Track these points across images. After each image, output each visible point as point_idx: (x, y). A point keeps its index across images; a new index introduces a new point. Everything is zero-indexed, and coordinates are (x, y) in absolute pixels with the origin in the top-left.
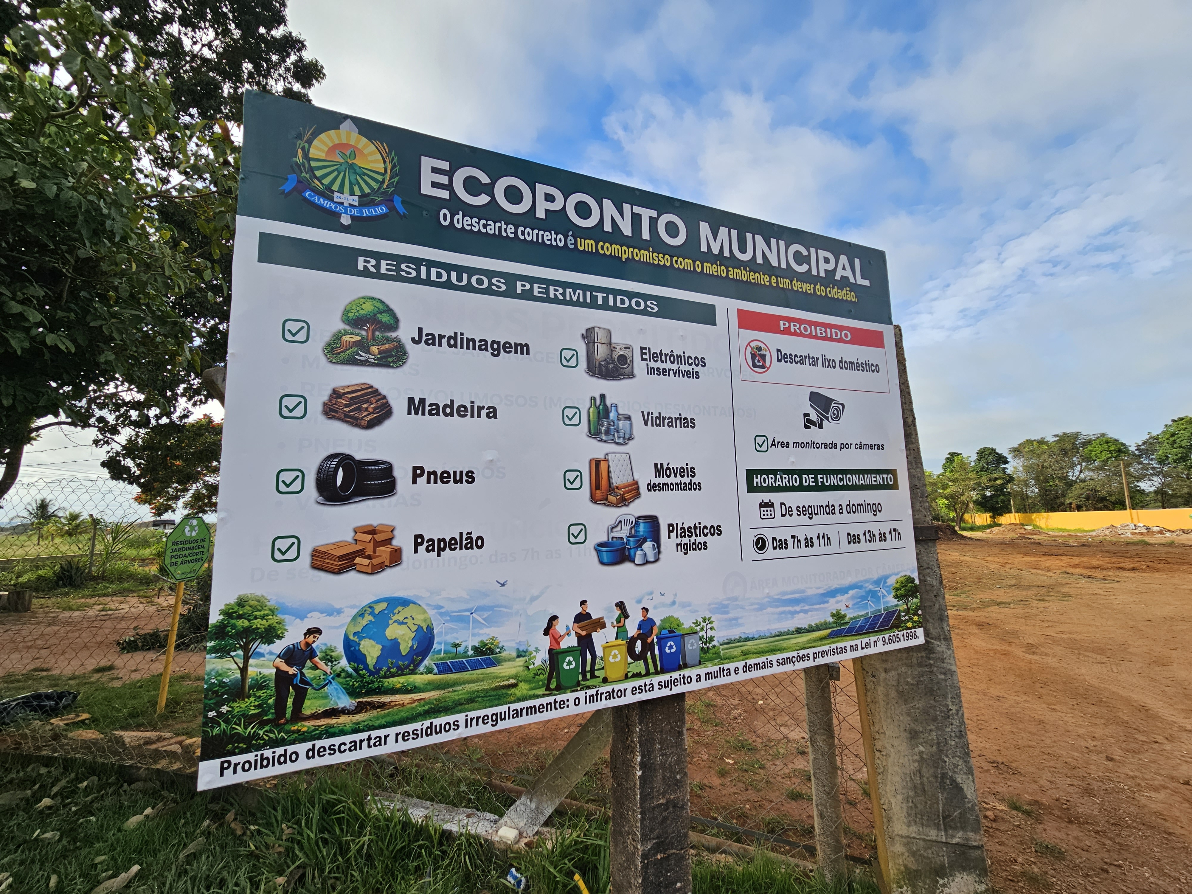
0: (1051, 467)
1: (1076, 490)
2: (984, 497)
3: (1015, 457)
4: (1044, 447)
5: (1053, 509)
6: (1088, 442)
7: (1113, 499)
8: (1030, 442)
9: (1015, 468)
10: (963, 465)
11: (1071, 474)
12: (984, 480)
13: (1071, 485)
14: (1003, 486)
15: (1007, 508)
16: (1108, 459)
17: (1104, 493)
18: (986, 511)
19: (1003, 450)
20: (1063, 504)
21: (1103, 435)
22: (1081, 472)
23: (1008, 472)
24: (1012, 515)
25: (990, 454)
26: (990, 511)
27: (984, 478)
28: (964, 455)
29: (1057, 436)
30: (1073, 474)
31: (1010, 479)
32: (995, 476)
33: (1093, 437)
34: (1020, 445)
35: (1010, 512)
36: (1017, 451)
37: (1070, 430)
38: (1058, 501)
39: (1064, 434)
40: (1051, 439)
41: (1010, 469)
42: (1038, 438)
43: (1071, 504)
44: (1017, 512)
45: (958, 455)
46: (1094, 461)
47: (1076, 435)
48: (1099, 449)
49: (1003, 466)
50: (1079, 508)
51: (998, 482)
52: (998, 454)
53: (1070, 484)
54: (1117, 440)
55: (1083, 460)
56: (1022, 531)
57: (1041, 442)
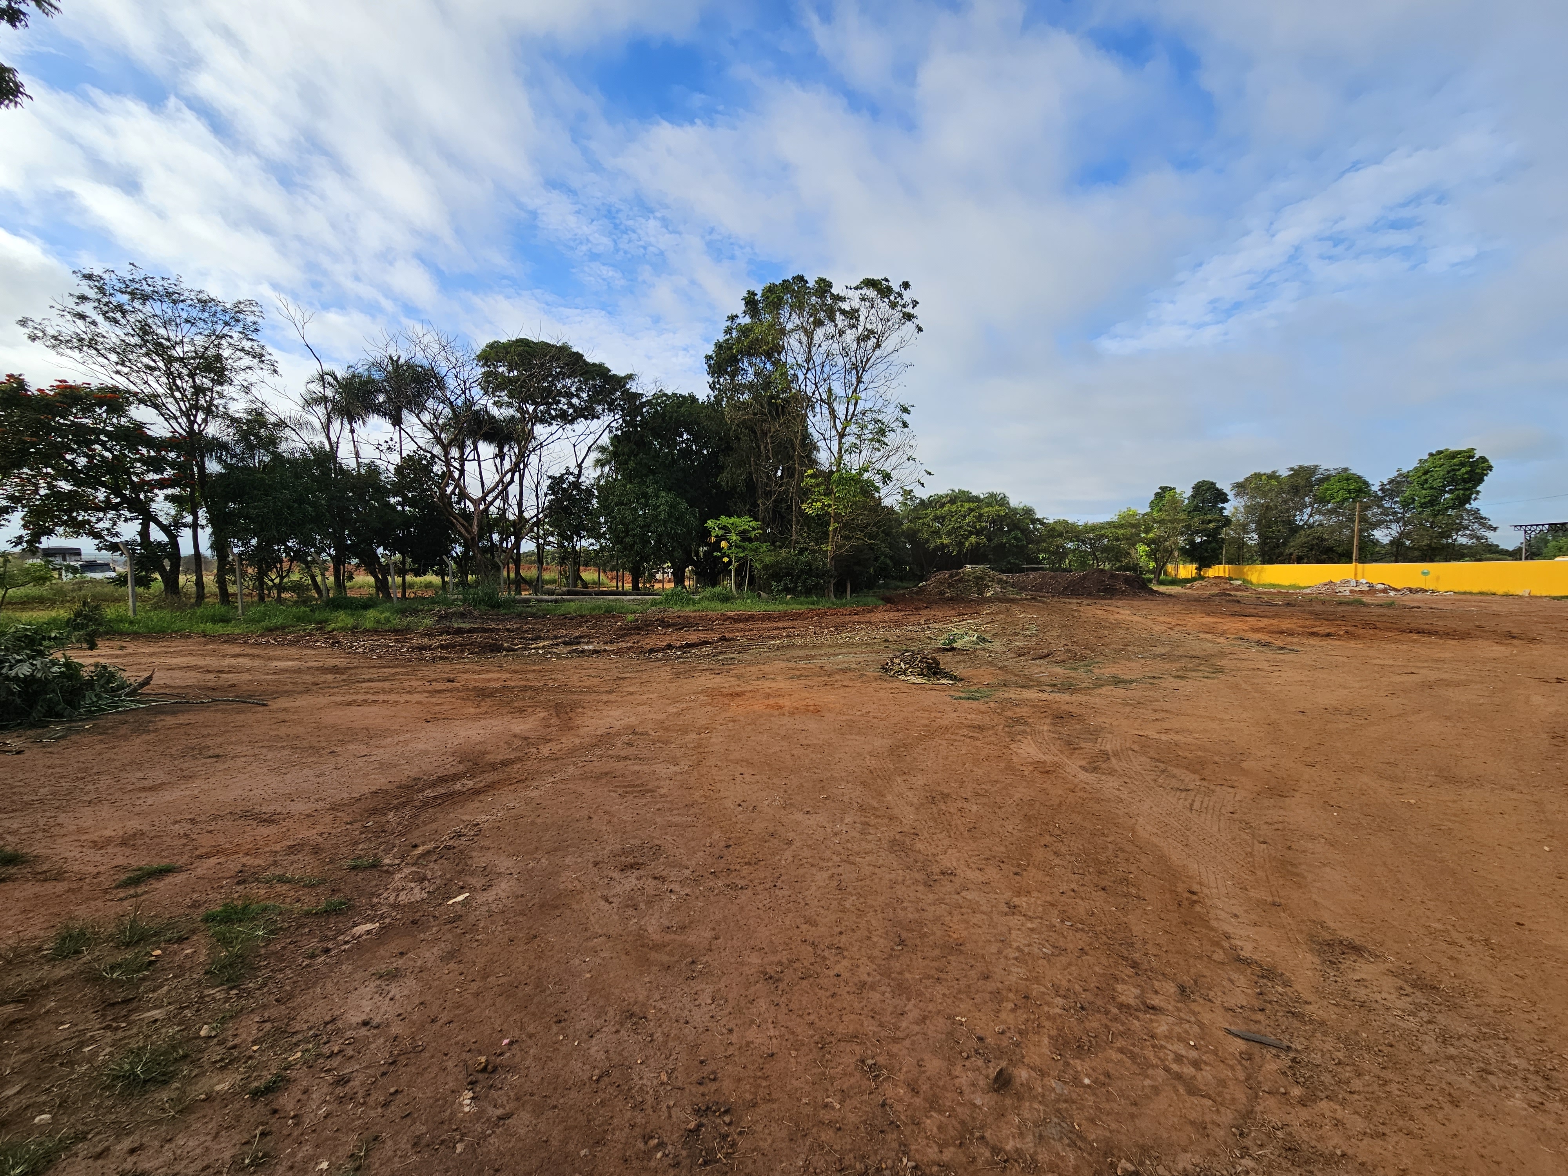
0: (1277, 508)
1: (1300, 539)
2: (1192, 543)
3: (1237, 495)
4: (1274, 482)
5: (1271, 562)
6: (1327, 478)
7: (1340, 550)
8: (1258, 476)
9: (1236, 508)
10: (1174, 501)
11: (1298, 518)
12: (1196, 522)
13: (1296, 532)
14: (1217, 530)
15: (1218, 558)
16: (1345, 500)
17: (1331, 542)
18: (1191, 562)
19: (1224, 486)
20: (1281, 554)
21: (1346, 470)
22: (1311, 516)
23: (1226, 513)
24: (1221, 566)
25: (1208, 489)
26: (1196, 562)
27: (1196, 519)
28: (1178, 491)
29: (1292, 469)
30: (1302, 518)
31: (1227, 522)
32: (1209, 517)
33: (1333, 472)
34: (1246, 479)
35: (1220, 563)
36: (1241, 488)
37: (1308, 463)
38: (1277, 551)
39: (1301, 467)
40: (1284, 473)
41: (1229, 509)
42: (1269, 471)
43: (1291, 554)
44: (1228, 563)
45: (1171, 489)
46: (1329, 502)
47: (1313, 470)
48: (1336, 487)
49: (1220, 505)
50: (1300, 560)
51: (1211, 525)
52: (1217, 489)
53: (1295, 530)
54: (1359, 477)
55: (1315, 501)
56: (1228, 586)
57: (1272, 476)
